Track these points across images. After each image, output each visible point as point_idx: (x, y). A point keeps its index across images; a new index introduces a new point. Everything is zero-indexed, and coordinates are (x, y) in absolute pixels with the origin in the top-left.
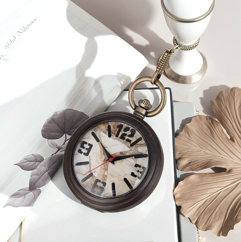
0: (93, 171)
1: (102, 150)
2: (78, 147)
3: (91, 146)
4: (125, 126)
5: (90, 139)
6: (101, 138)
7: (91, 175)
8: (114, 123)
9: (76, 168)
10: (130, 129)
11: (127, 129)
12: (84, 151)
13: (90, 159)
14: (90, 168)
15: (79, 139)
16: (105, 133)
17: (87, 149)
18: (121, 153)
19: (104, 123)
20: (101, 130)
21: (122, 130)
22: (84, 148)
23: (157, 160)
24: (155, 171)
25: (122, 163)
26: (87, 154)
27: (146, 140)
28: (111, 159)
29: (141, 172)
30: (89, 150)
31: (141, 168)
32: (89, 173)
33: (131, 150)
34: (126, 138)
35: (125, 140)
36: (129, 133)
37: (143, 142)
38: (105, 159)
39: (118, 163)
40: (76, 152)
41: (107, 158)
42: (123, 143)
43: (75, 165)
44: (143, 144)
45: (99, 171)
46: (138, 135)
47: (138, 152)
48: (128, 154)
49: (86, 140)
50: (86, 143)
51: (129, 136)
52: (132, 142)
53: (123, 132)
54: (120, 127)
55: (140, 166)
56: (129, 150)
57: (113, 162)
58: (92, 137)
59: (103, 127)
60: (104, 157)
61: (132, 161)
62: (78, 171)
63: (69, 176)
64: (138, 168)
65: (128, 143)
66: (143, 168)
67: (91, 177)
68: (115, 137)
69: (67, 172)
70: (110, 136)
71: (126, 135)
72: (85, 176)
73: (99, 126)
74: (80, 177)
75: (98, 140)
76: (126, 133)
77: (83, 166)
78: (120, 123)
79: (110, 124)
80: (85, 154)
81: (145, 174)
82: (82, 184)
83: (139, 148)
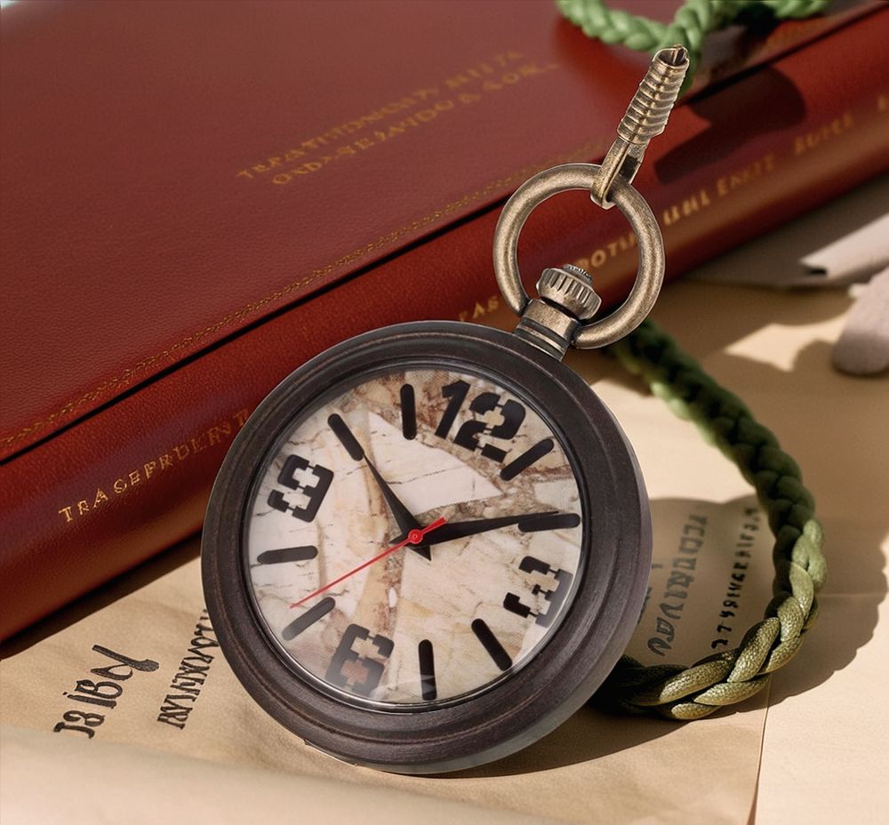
0: (333, 590)
1: (376, 494)
2: (270, 482)
3: (326, 476)
4: (478, 386)
5: (322, 446)
6: (369, 440)
7: (327, 605)
8: (428, 375)
9: (261, 576)
10: (502, 402)
11: (485, 403)
12: (296, 499)
13: (321, 536)
14: (322, 572)
15: (274, 449)
16: (388, 418)
17: (307, 490)
18: (461, 507)
19: (384, 377)
20: (372, 406)
21: (466, 404)
22: (294, 485)
23: (620, 540)
24: (610, 591)
25: (467, 552)
26: (307, 514)
27: (571, 451)
28: (414, 537)
29: (549, 595)
30: (317, 495)
31: (550, 575)
32: (319, 598)
33: (505, 496)
34: (484, 439)
35: (478, 452)
36: (494, 418)
37: (556, 457)
38: (387, 536)
39: (445, 552)
40: (261, 504)
41: (398, 532)
42: (471, 463)
43: (253, 559)
44: (556, 471)
45: (360, 588)
46: (535, 427)
47: (536, 503)
48: (489, 513)
49: (302, 452)
50: (304, 464)
51: (498, 432)
52: (508, 460)
53: (469, 416)
54: (456, 392)
55: (544, 568)
56: (498, 493)
57: (424, 550)
58: (331, 438)
59: (382, 393)
60: (384, 526)
61: (507, 544)
62: (266, 590)
63: (229, 609)
64: (535, 577)
65: (492, 463)
66: (559, 574)
67: (327, 617)
68: (431, 437)
69: (217, 591)
70: (410, 431)
71: (481, 427)
72: (298, 612)
73: (363, 388)
74: (277, 617)
75: (356, 451)
76: (480, 418)
77: (288, 568)
78: (454, 376)
79: (410, 378)
80: (298, 513)
81: (566, 601)
82: (287, 645)
83: (538, 487)
